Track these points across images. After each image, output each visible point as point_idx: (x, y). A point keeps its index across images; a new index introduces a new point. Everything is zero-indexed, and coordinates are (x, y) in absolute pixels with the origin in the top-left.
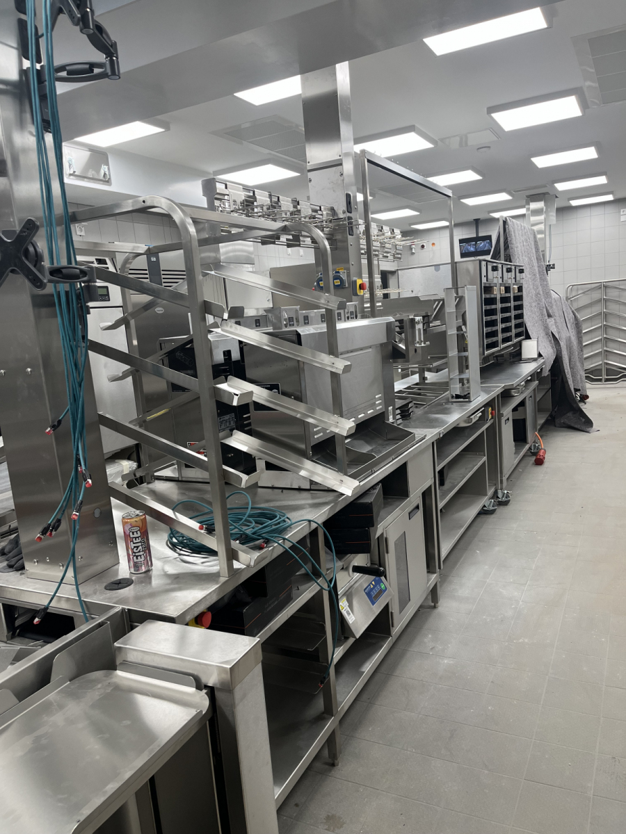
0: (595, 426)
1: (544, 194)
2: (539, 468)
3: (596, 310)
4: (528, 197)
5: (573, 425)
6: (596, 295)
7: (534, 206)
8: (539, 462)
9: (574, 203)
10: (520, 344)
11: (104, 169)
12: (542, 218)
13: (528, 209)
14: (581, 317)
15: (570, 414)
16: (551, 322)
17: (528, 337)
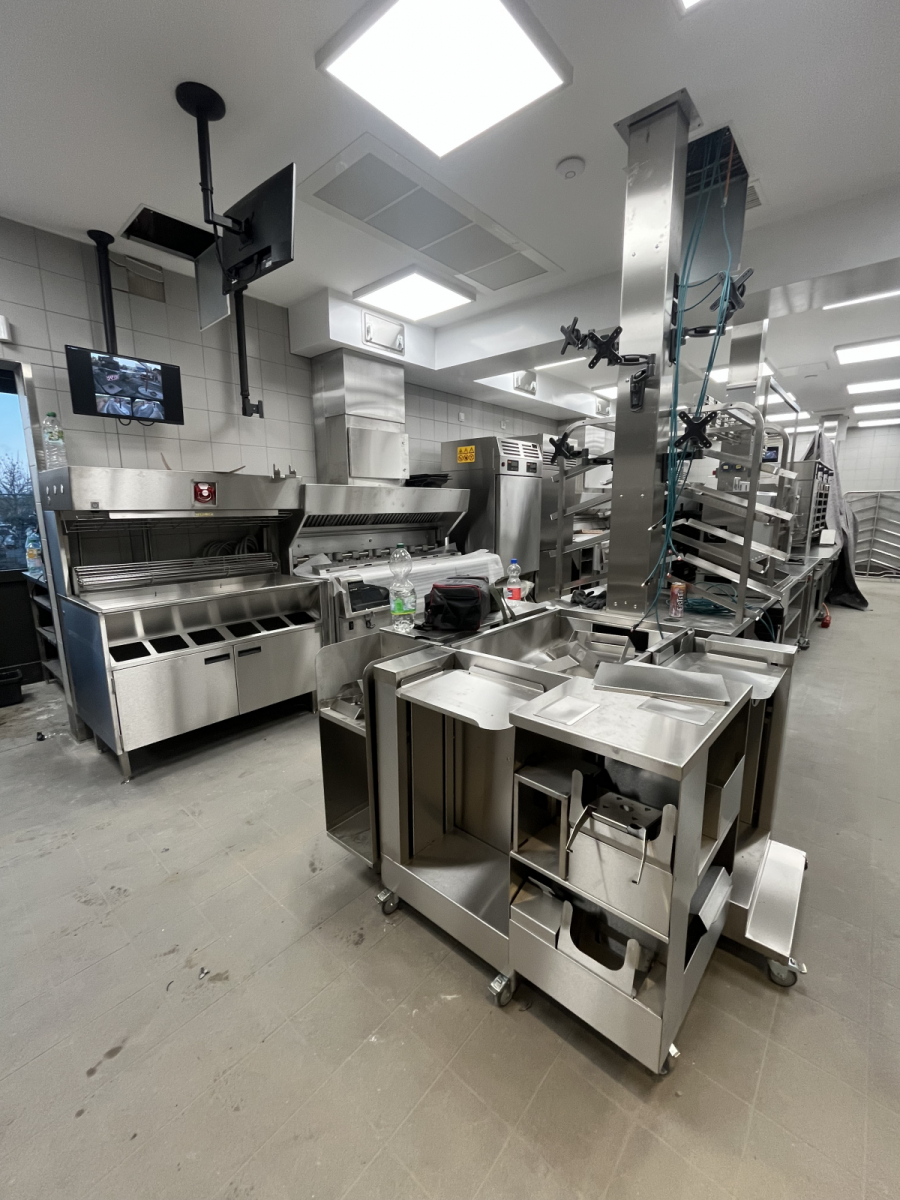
0: (869, 607)
1: (839, 415)
2: (824, 630)
3: (869, 515)
4: (823, 417)
5: (848, 603)
6: (871, 503)
7: (827, 424)
8: (825, 625)
9: (861, 424)
10: (820, 532)
11: (534, 384)
12: (834, 434)
13: (821, 427)
14: (859, 519)
15: (846, 595)
16: (842, 519)
17: (826, 528)
